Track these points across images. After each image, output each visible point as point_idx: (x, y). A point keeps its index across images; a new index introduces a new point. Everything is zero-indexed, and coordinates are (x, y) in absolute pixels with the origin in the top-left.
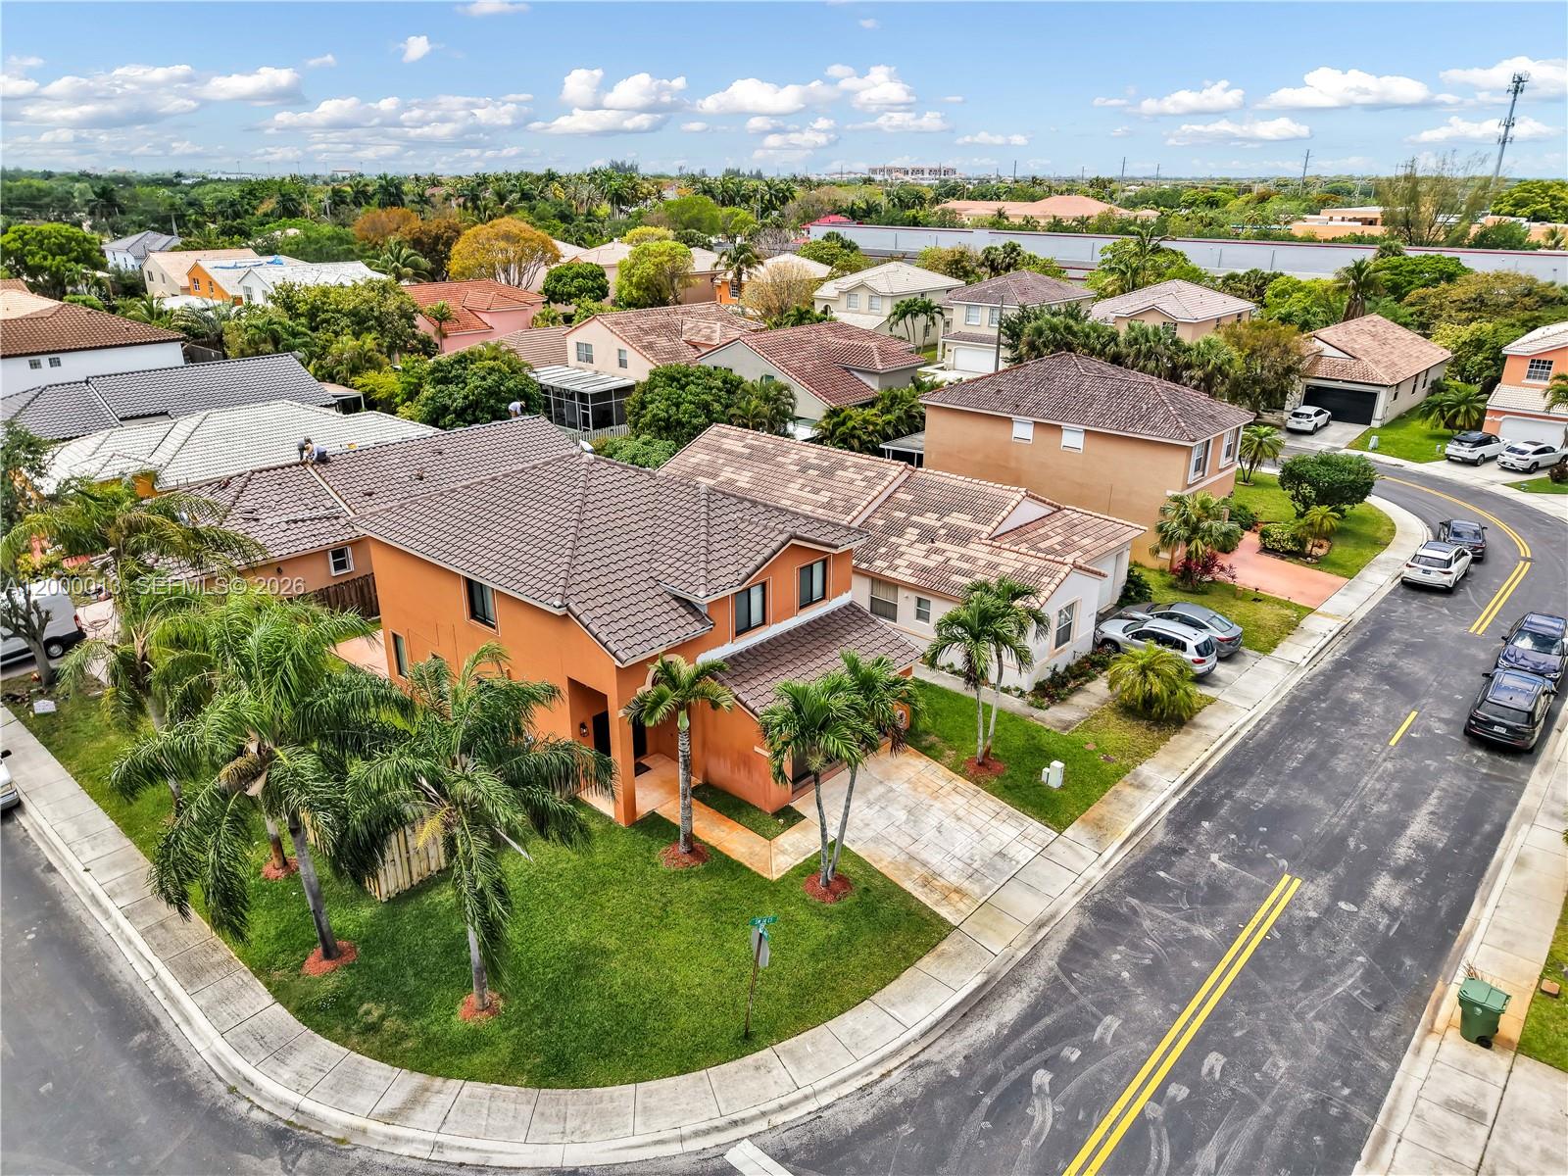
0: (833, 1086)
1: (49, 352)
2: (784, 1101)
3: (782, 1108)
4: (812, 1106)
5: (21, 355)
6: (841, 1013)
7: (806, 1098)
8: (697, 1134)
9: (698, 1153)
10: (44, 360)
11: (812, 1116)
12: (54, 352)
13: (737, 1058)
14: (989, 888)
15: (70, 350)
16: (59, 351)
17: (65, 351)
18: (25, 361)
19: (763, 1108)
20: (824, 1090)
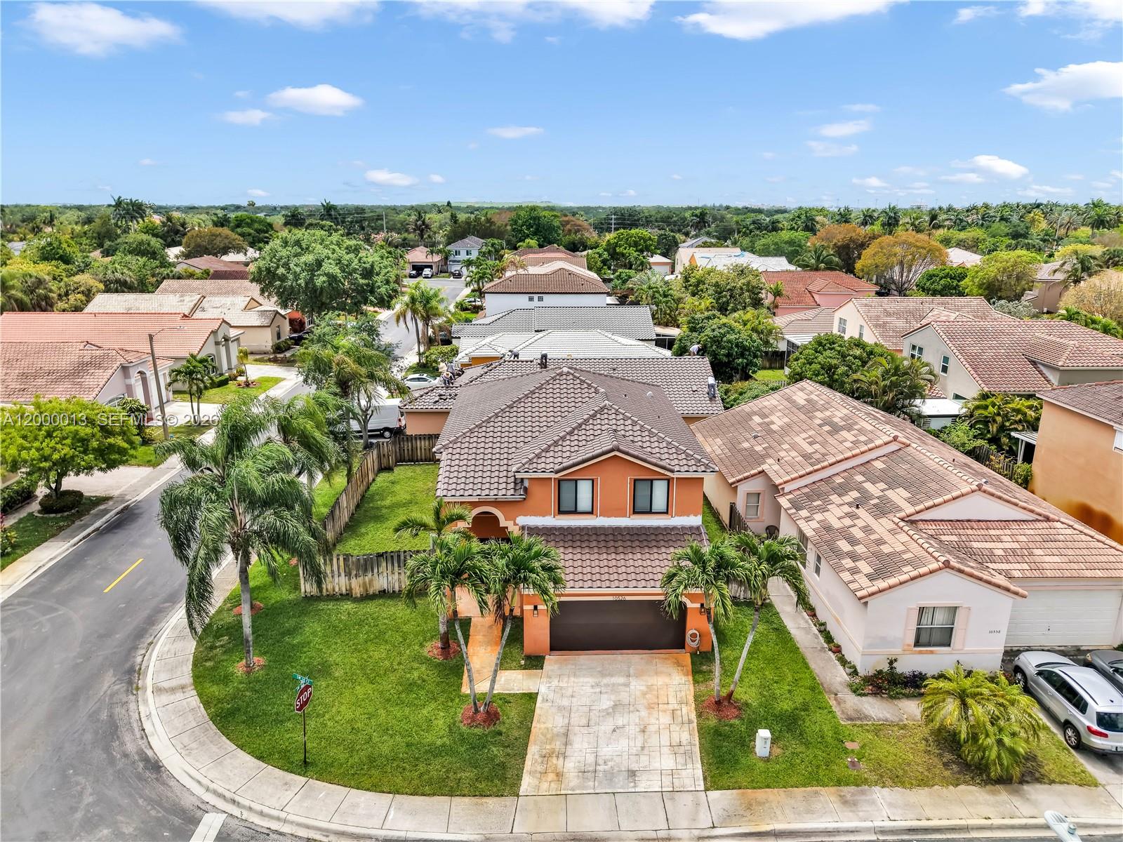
0: (299, 825)
1: (538, 293)
2: (266, 810)
3: (261, 814)
4: (275, 825)
5: (525, 293)
6: (368, 790)
7: (278, 819)
8: (215, 792)
9: (203, 802)
10: (536, 297)
11: (267, 831)
12: (540, 293)
13: (287, 770)
14: (584, 788)
15: (548, 293)
16: (543, 293)
17: (546, 293)
18: (527, 297)
19: (253, 805)
20: (292, 823)
